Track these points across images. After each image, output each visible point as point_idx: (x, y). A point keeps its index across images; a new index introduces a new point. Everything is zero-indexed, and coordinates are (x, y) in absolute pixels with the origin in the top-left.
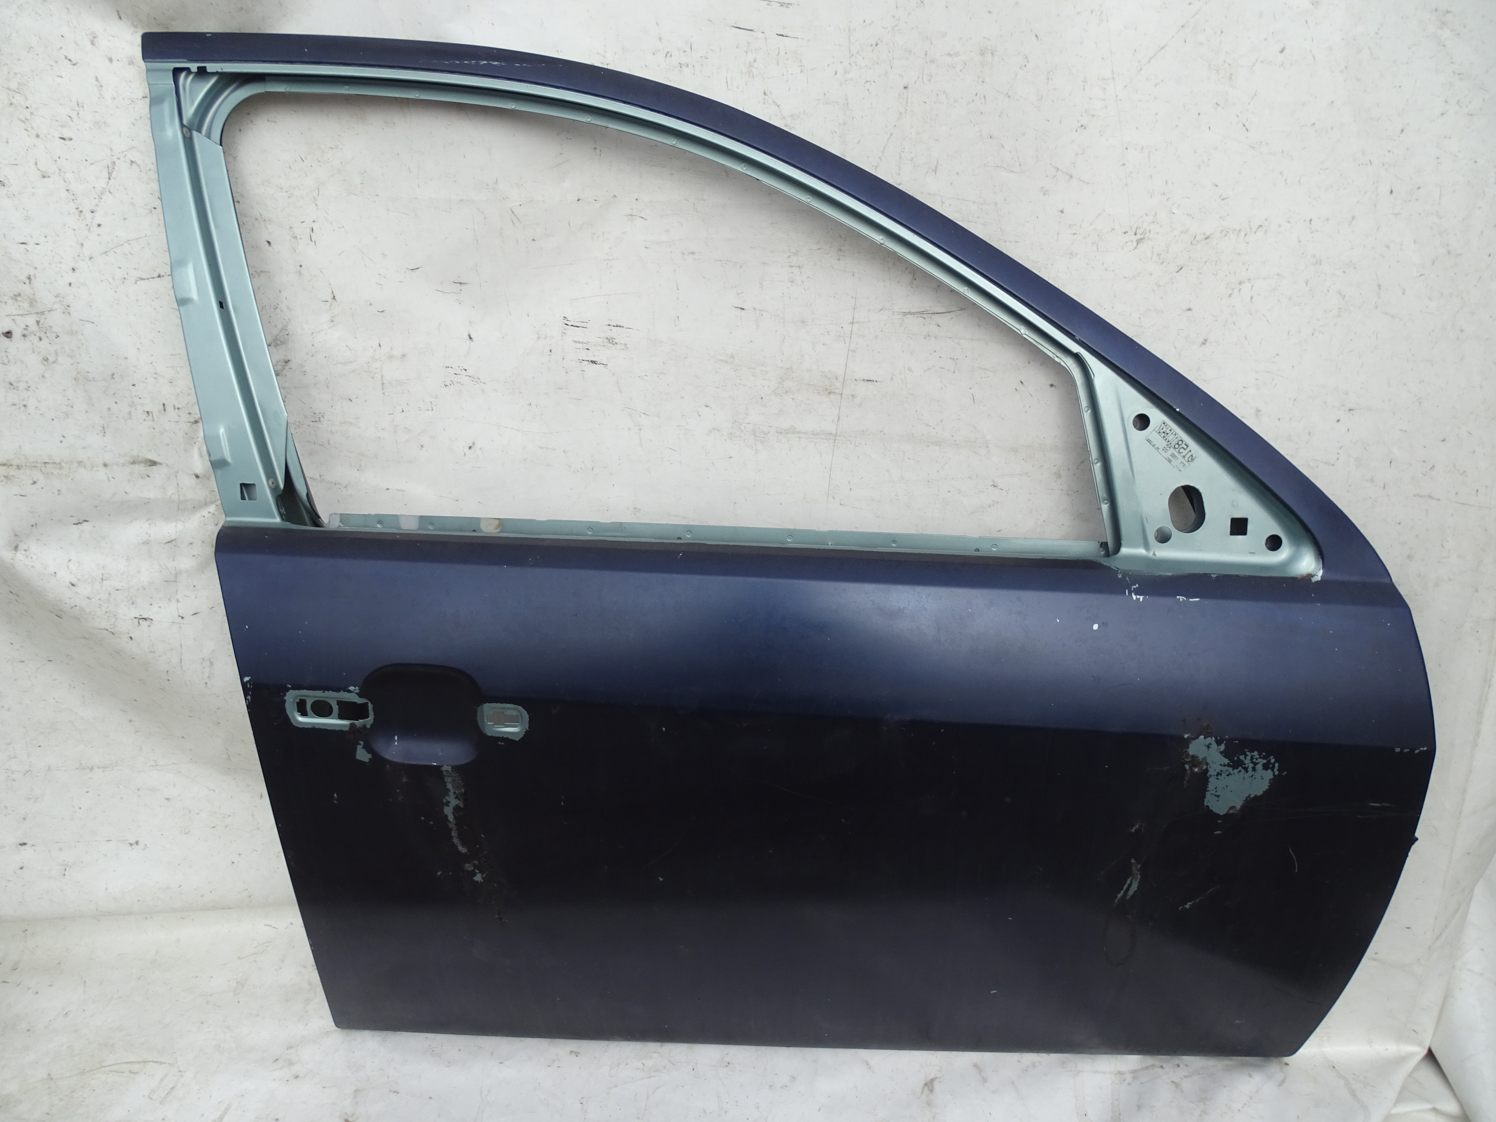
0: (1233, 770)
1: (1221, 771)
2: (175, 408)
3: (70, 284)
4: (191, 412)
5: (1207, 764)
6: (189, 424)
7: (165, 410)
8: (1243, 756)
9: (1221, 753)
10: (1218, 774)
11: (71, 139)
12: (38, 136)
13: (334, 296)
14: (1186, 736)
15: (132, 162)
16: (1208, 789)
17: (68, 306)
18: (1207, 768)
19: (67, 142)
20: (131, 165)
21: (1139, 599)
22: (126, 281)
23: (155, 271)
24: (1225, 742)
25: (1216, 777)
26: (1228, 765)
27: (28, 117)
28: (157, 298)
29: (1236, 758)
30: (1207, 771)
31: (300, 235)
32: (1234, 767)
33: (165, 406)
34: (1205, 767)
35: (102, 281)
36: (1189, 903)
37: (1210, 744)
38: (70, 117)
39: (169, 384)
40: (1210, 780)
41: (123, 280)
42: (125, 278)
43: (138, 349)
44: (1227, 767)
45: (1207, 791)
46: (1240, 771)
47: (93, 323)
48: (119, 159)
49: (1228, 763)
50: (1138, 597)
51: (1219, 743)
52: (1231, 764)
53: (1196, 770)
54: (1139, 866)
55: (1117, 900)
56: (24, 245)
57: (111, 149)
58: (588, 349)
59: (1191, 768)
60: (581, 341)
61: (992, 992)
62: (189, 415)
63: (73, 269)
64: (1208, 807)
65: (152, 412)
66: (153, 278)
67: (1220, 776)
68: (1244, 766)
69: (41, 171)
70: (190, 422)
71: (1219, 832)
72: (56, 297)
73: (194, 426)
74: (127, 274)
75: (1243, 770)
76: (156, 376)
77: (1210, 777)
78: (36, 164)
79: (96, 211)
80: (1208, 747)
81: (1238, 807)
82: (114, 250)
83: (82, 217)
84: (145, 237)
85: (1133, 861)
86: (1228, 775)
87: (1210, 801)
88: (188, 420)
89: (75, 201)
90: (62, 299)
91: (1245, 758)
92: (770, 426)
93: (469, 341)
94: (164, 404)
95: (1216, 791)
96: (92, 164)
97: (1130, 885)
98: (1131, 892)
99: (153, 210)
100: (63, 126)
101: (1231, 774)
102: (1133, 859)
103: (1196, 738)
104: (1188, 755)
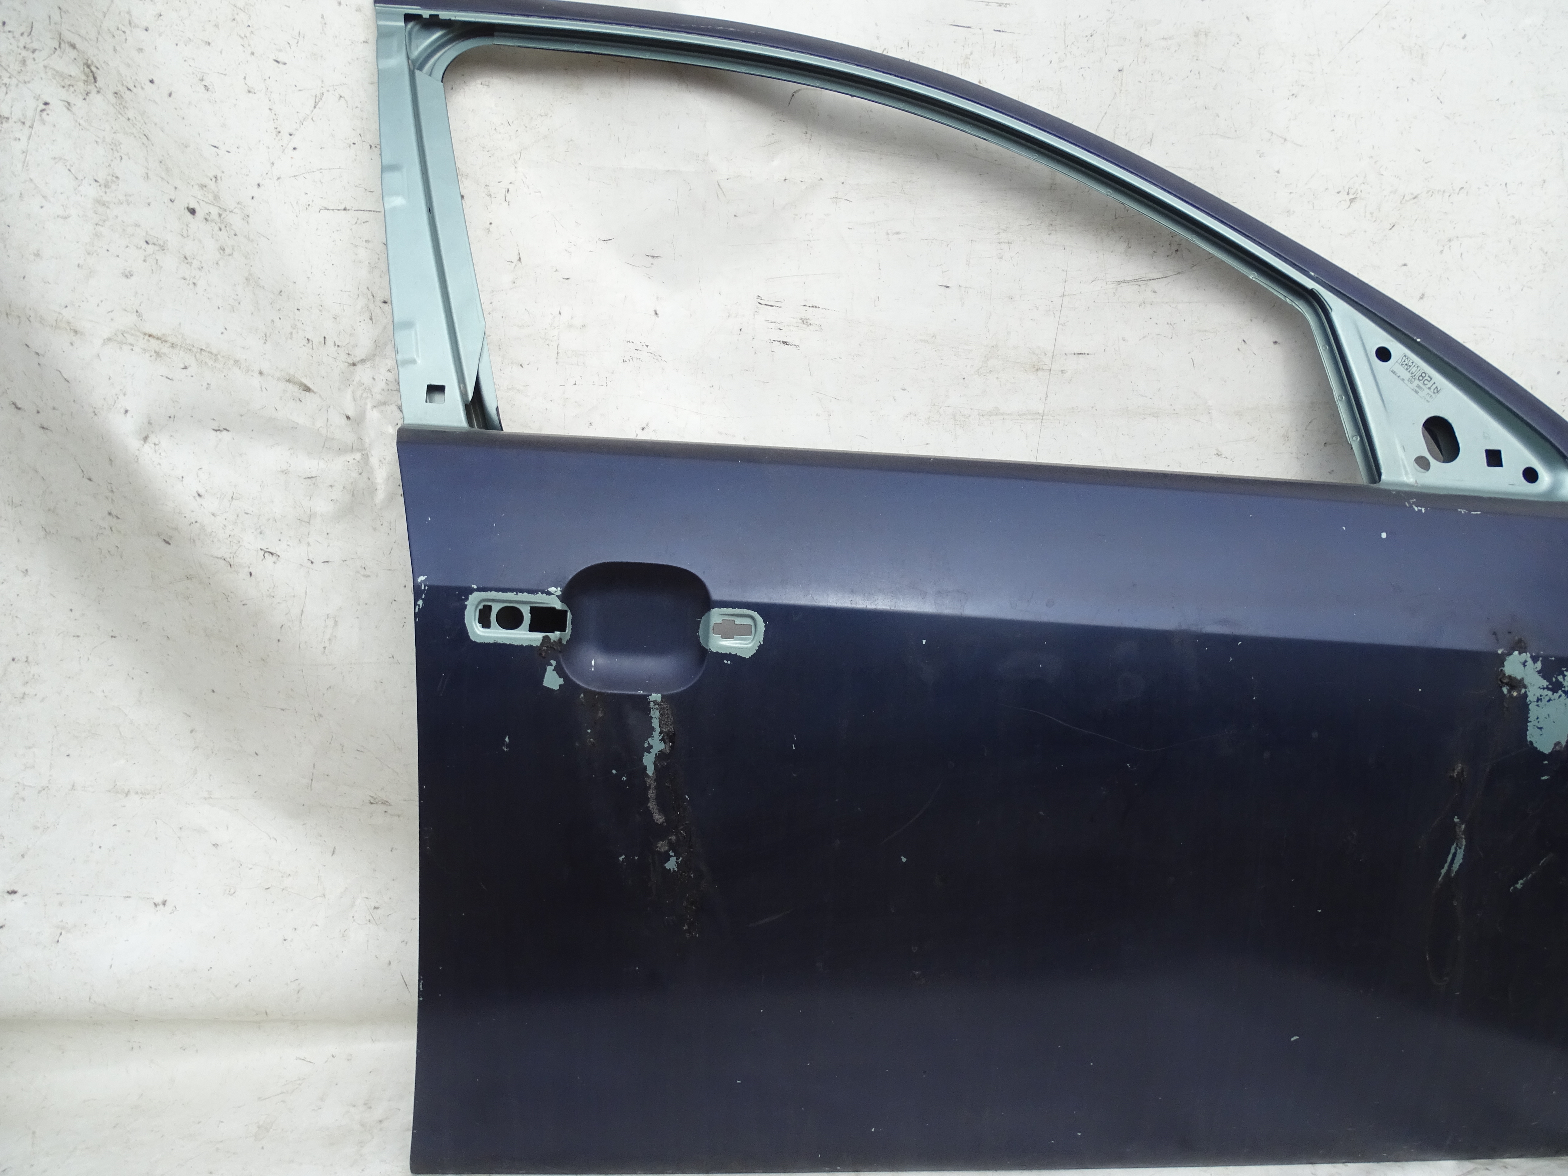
0: (1553, 694)
1: (1541, 696)
2: (335, 345)
3: (253, 198)
4: (350, 353)
5: (1525, 687)
6: (346, 364)
7: (325, 343)
8: (1561, 677)
9: (1539, 672)
10: (1538, 700)
11: (285, 64)
12: (253, 54)
13: (520, 258)
14: (1500, 652)
15: (341, 96)
16: (1529, 719)
17: (248, 216)
18: (1526, 692)
19: (280, 65)
20: (339, 99)
21: (1421, 510)
22: (310, 208)
23: (341, 203)
24: (1541, 659)
25: (1536, 703)
26: (1548, 688)
27: (248, 35)
28: (338, 231)
29: (1554, 680)
30: (1525, 696)
31: (494, 193)
32: (1554, 691)
33: (326, 339)
34: (1523, 691)
35: (285, 203)
36: (1521, 881)
37: (1526, 661)
38: (289, 43)
39: (333, 320)
40: (1530, 707)
41: (307, 207)
42: (309, 205)
43: (308, 278)
44: (1546, 690)
45: (1528, 722)
46: (1560, 696)
47: (269, 240)
48: (328, 91)
49: (1547, 686)
50: (1420, 508)
51: (1535, 659)
52: (1550, 686)
53: (1515, 694)
54: (1463, 827)
55: (1441, 878)
56: (215, 148)
57: (322, 81)
58: (780, 329)
59: (1509, 692)
60: (774, 320)
61: (1292, 1039)
62: (347, 355)
63: (259, 185)
64: (1531, 743)
65: (312, 341)
66: (339, 210)
67: (1540, 702)
68: (1563, 689)
69: (248, 86)
70: (348, 363)
71: (1546, 777)
72: (238, 203)
73: (352, 368)
74: (313, 201)
75: (1563, 695)
76: (321, 308)
77: (1530, 704)
78: (245, 78)
79: (294, 135)
80: (1524, 664)
81: (1564, 744)
82: (304, 175)
83: (279, 138)
84: (338, 169)
85: (1456, 820)
86: (1549, 701)
87: (1533, 735)
88: (346, 360)
89: (275, 121)
90: (242, 207)
91: (1564, 679)
92: (972, 409)
93: (654, 317)
94: (325, 338)
95: (1538, 722)
96: (300, 90)
97: (1455, 855)
98: (1456, 866)
99: (352, 144)
100: (280, 51)
101: (1552, 700)
102: (1456, 817)
103: (1510, 654)
104: (1505, 675)
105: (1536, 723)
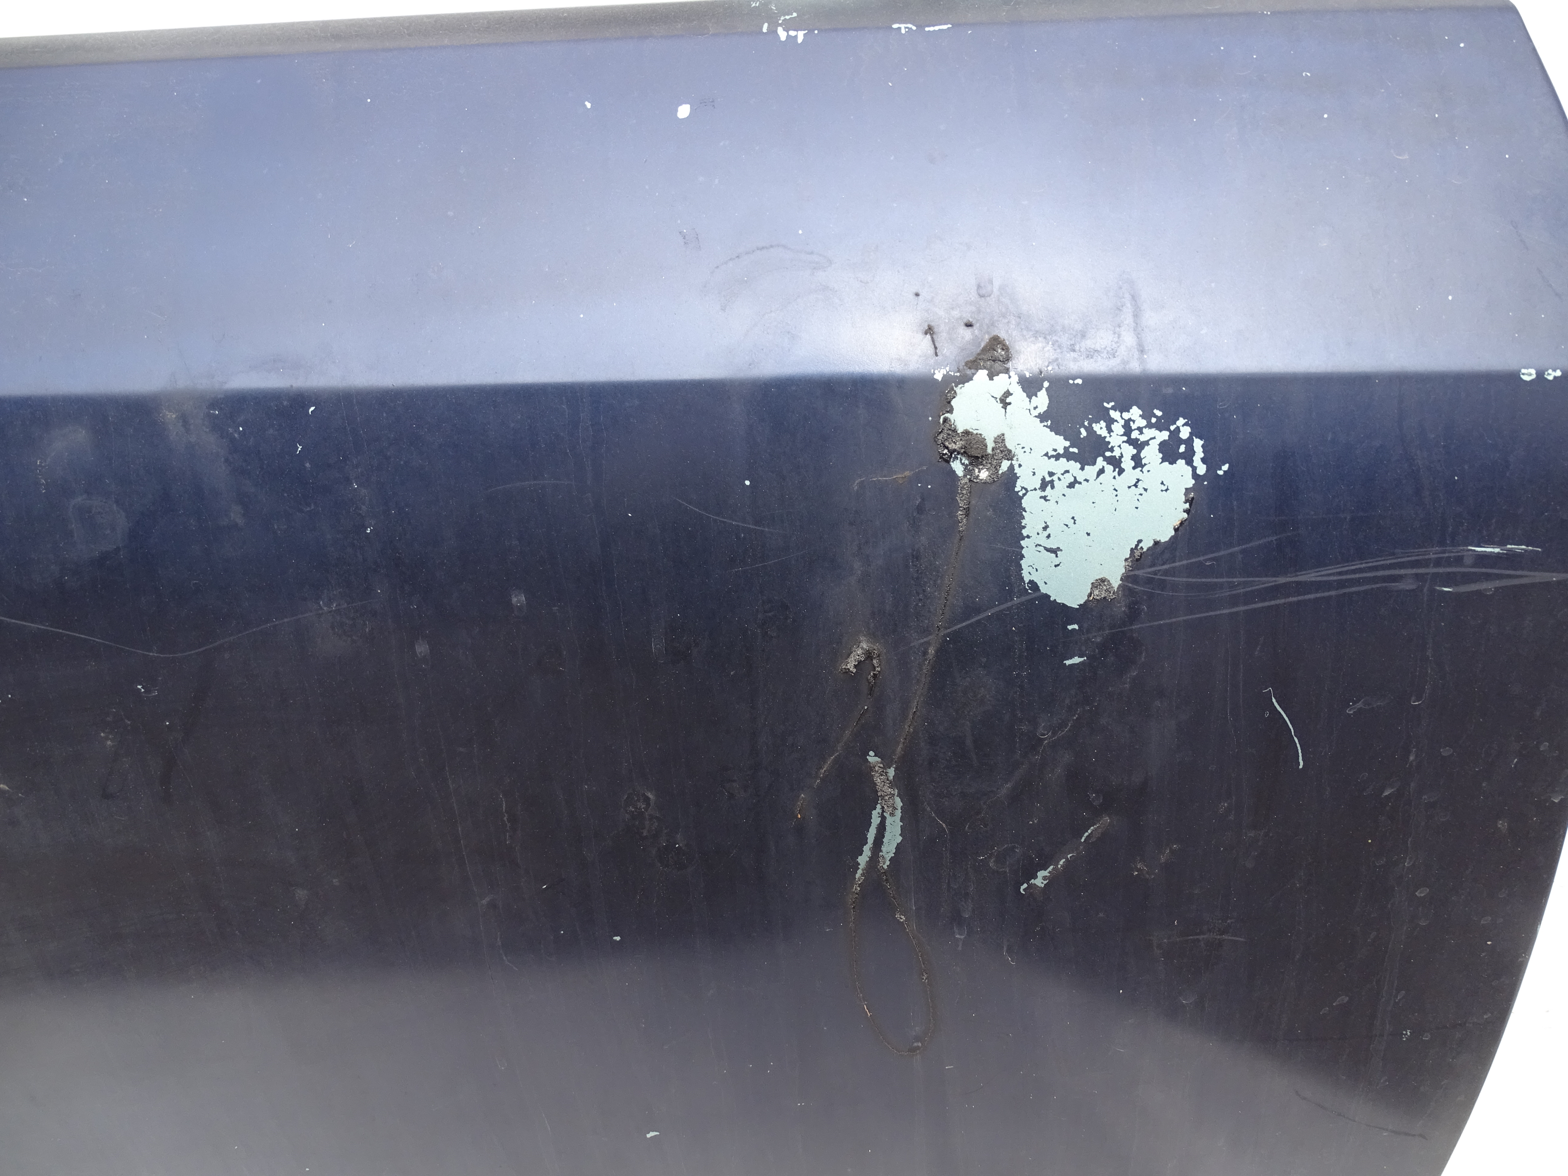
0: (1082, 469)
1: (1051, 474)
5: (1009, 455)
8: (1103, 424)
9: (1042, 417)
10: (1044, 485)
16: (1025, 532)
18: (1011, 467)
21: (796, 36)
24: (1046, 384)
25: (1040, 493)
26: (1068, 455)
29: (1084, 433)
30: (1011, 477)
32: (1085, 460)
34: (1005, 465)
36: (1041, 874)
37: (1008, 394)
40: (1025, 503)
44: (1063, 460)
45: (1023, 538)
46: (1101, 471)
49: (1066, 449)
50: (792, 33)
51: (1030, 386)
52: (1075, 450)
53: (984, 475)
54: (891, 772)
55: (860, 872)
59: (967, 471)
64: (1034, 585)
67: (1049, 488)
68: (1108, 454)
71: (1076, 660)
75: (1109, 468)
77: (1024, 495)
80: (1004, 402)
81: (1116, 582)
85: (872, 758)
86: (1071, 486)
87: (1036, 567)
91: (1110, 430)
95: (1049, 536)
97: (882, 828)
98: (889, 849)
101: (1080, 483)
102: (871, 753)
103: (965, 379)
104: (955, 431)
105: (1042, 540)
